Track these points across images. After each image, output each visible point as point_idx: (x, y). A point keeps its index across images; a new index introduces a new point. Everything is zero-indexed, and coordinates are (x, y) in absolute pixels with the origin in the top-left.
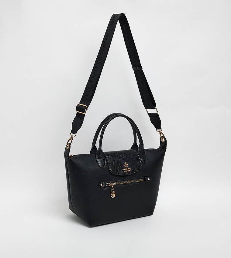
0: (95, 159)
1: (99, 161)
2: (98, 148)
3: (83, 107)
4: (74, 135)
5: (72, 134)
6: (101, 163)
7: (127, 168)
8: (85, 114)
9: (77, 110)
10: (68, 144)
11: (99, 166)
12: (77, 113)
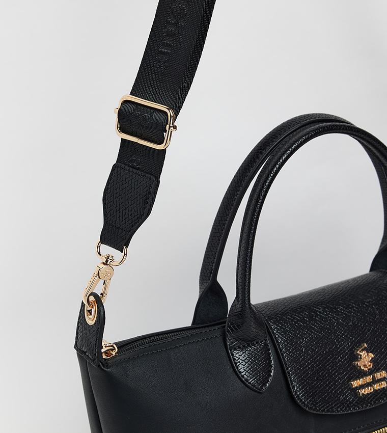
0: (224, 353)
1: (240, 357)
2: (231, 295)
3: (155, 115)
4: (116, 254)
5: (107, 250)
6: (253, 371)
7: (372, 372)
8: (164, 151)
9: (123, 129)
10: (92, 298)
11: (244, 383)
12: (123, 141)
